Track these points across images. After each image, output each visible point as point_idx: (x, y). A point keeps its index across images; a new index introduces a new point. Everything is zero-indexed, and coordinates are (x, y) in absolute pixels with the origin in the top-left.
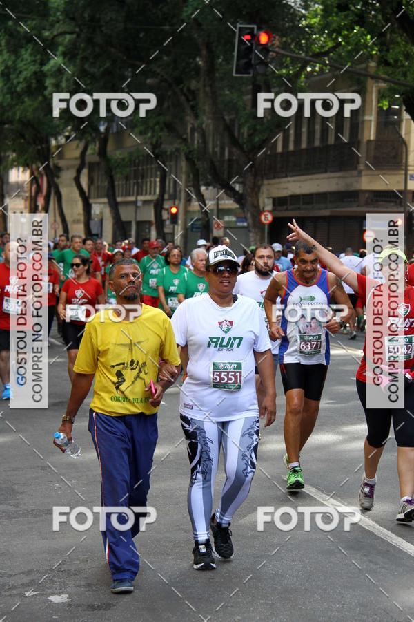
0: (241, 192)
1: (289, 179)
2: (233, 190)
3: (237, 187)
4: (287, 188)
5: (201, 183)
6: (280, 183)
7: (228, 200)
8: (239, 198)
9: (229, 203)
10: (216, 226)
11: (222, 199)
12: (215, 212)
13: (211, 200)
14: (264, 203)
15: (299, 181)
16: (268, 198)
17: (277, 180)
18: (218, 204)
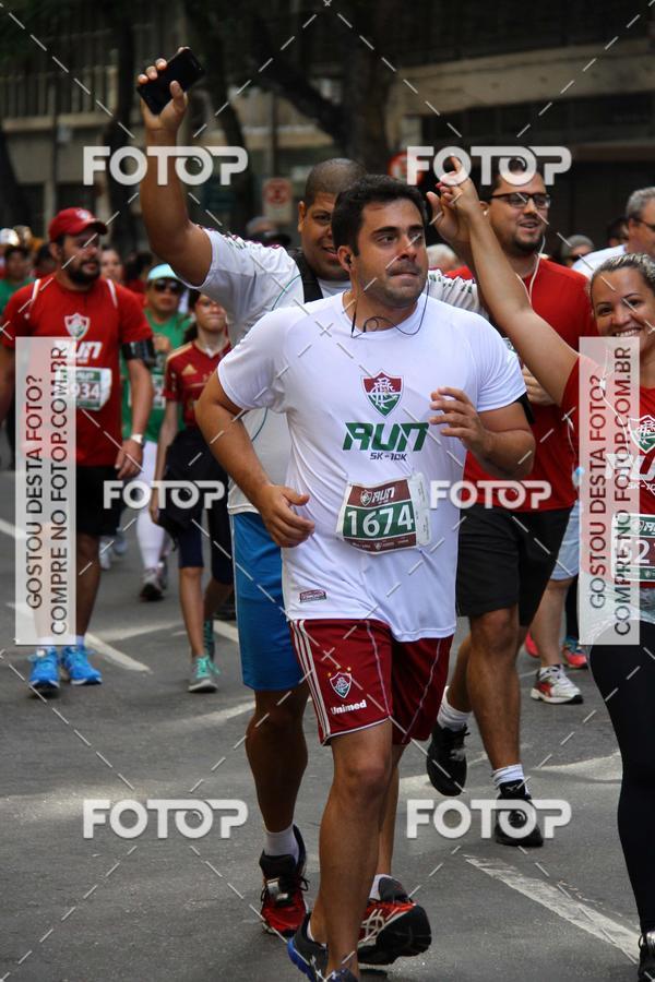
0: (337, 101)
1: (467, 64)
2: (315, 95)
3: (327, 89)
4: (457, 90)
5: (230, 78)
6: (440, 75)
7: (301, 124)
8: (331, 119)
9: (302, 133)
10: (271, 194)
11: (286, 122)
12: (269, 157)
13: (256, 124)
14: (398, 131)
15: (491, 70)
16: (410, 117)
17: (432, 70)
18: (275, 137)
